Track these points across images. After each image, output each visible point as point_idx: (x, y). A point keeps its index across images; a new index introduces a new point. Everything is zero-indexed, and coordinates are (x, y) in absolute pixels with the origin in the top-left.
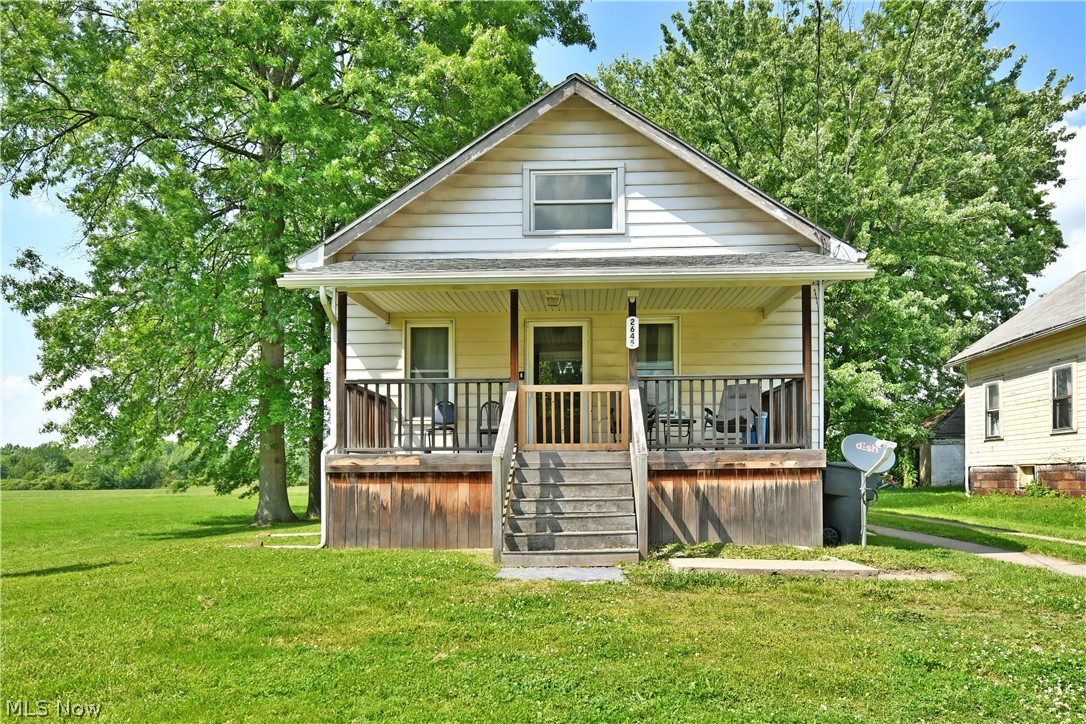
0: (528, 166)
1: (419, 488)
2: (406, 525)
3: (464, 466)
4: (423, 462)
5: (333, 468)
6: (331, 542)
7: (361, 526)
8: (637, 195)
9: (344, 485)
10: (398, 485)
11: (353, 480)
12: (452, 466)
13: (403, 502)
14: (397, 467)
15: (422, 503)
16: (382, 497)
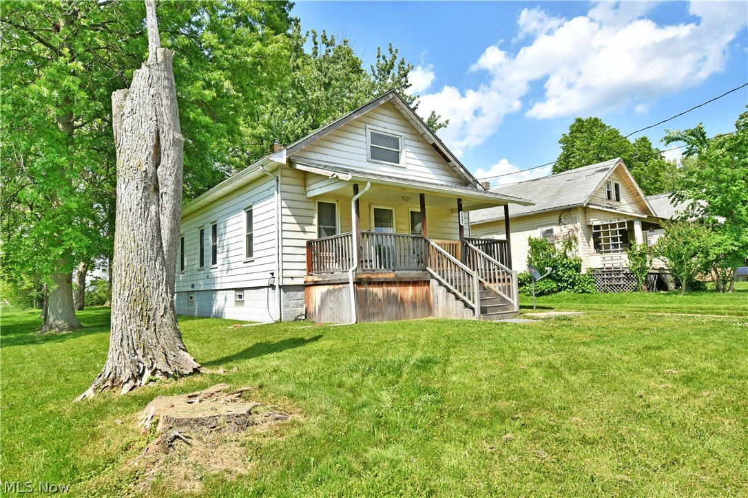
0: (368, 126)
1: (394, 289)
2: (389, 309)
3: (412, 278)
4: (396, 276)
5: (359, 279)
6: (358, 320)
7: (371, 311)
8: (408, 150)
9: (362, 289)
10: (385, 288)
11: (366, 286)
12: (407, 278)
13: (388, 296)
14: (386, 279)
15: (395, 296)
16: (379, 295)
